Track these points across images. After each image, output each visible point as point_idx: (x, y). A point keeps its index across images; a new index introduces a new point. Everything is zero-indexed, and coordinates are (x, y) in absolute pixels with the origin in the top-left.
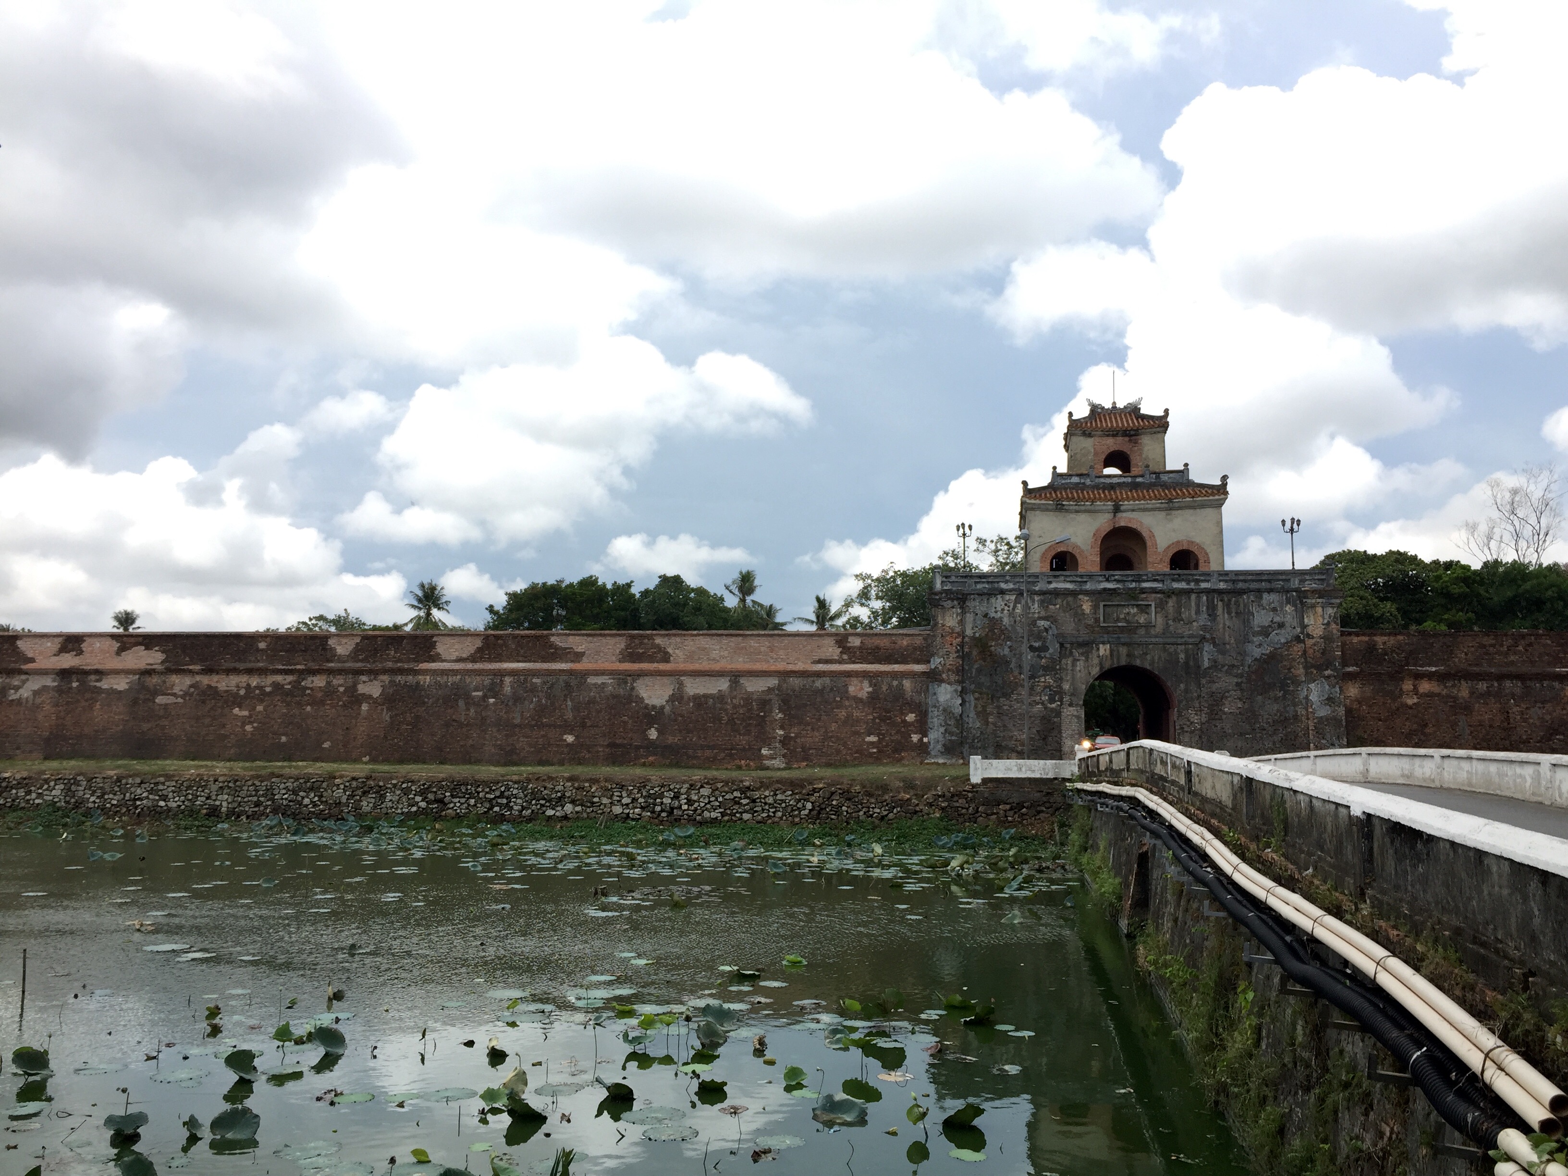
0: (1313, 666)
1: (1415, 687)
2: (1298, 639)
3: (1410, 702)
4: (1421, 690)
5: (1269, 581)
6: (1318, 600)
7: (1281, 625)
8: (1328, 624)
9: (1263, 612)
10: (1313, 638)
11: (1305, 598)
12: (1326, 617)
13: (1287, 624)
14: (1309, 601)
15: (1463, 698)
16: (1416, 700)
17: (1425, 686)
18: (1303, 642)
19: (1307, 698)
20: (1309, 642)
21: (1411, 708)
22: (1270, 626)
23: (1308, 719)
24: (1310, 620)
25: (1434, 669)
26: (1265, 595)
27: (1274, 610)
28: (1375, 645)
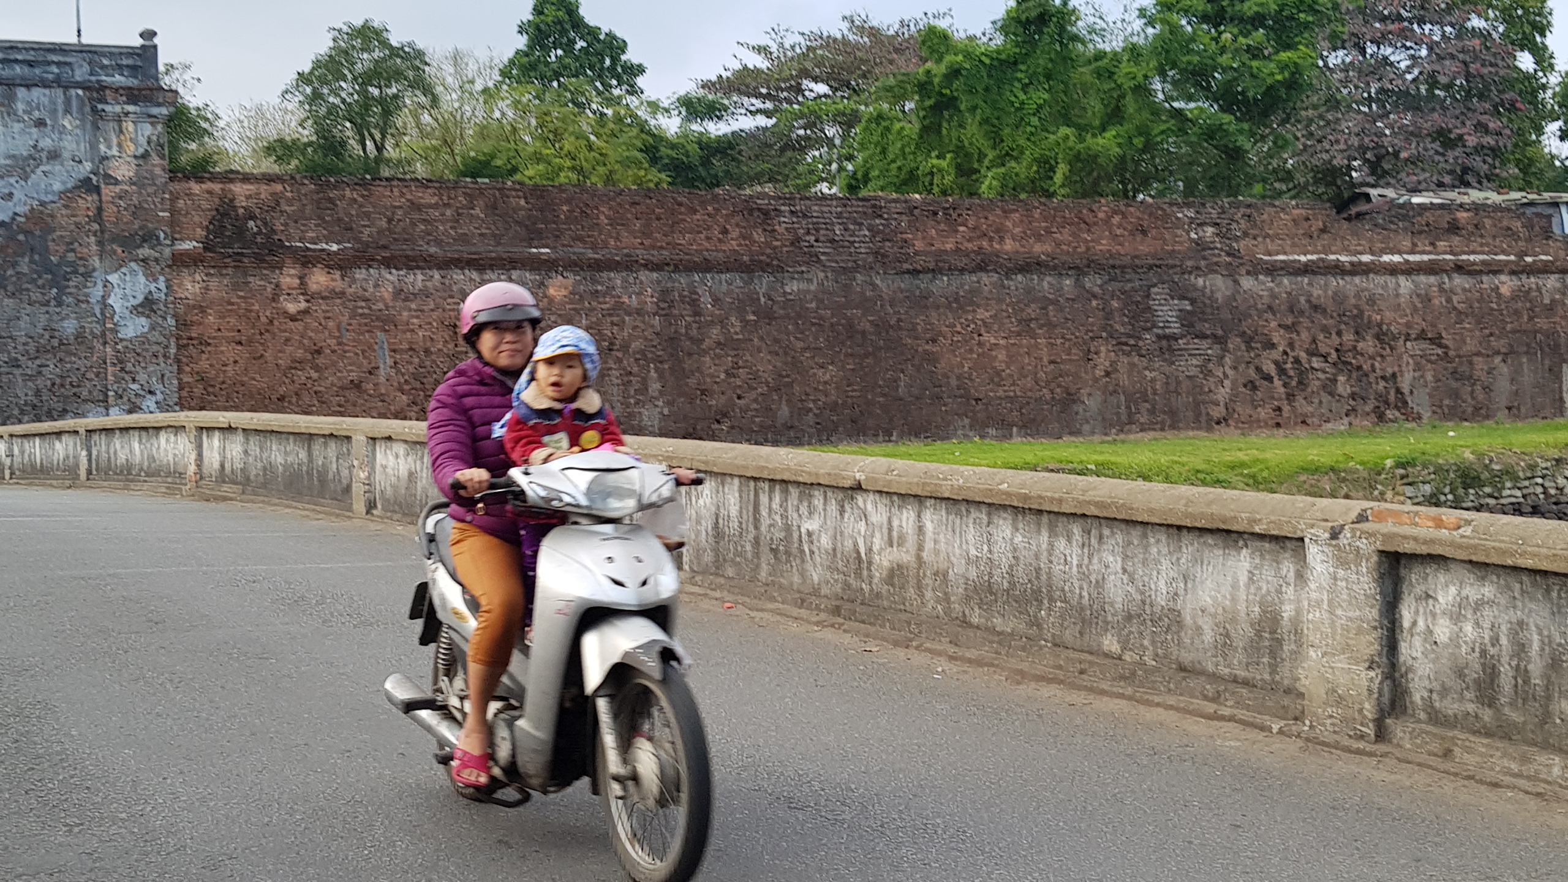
0: (113, 240)
1: (303, 284)
2: (87, 185)
3: (292, 308)
4: (313, 287)
5: (30, 64)
6: (131, 108)
7: (54, 155)
8: (145, 156)
9: (17, 127)
10: (117, 182)
11: (100, 101)
12: (143, 141)
13: (66, 155)
14: (108, 108)
15: (382, 299)
16: (303, 305)
17: (319, 279)
18: (97, 190)
19: (104, 302)
20: (107, 192)
21: (293, 319)
22: (31, 157)
23: (105, 343)
24: (109, 147)
25: (335, 247)
26: (21, 92)
27: (40, 123)
28: (232, 200)
